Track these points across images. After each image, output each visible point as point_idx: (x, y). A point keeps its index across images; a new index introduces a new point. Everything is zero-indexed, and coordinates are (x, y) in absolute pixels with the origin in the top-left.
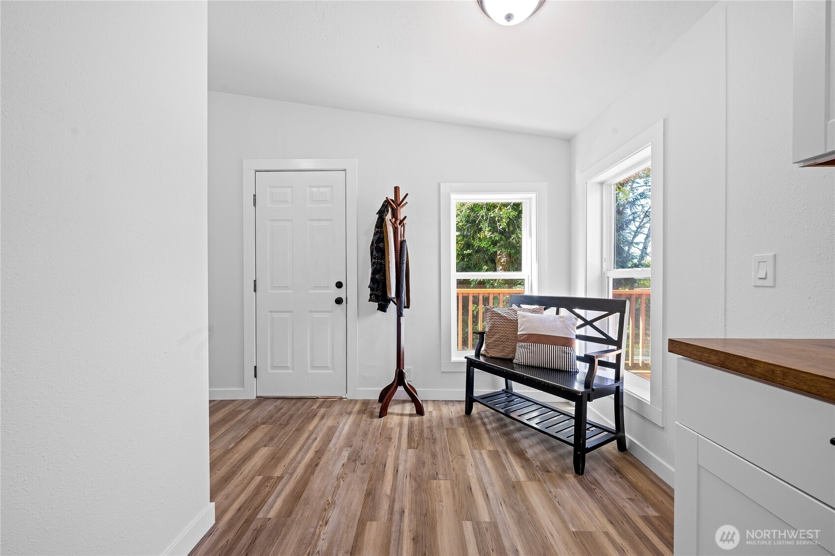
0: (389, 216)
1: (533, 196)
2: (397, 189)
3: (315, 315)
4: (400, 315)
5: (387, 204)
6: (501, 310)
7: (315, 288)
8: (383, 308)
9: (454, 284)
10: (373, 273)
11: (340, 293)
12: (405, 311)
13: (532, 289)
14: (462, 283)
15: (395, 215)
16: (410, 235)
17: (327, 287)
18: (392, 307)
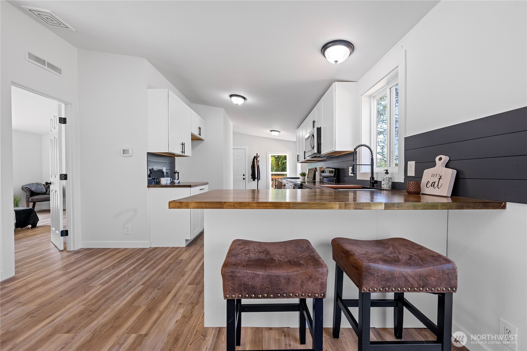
0: (255, 160)
1: (288, 154)
2: (257, 154)
3: (238, 182)
4: (258, 181)
5: (255, 157)
6: (280, 180)
7: (238, 176)
8: (254, 180)
9: (270, 175)
10: (252, 172)
11: (244, 177)
12: (259, 181)
13: (288, 176)
14: (272, 175)
15: (257, 159)
16: (260, 164)
17: (241, 176)
18: (256, 180)
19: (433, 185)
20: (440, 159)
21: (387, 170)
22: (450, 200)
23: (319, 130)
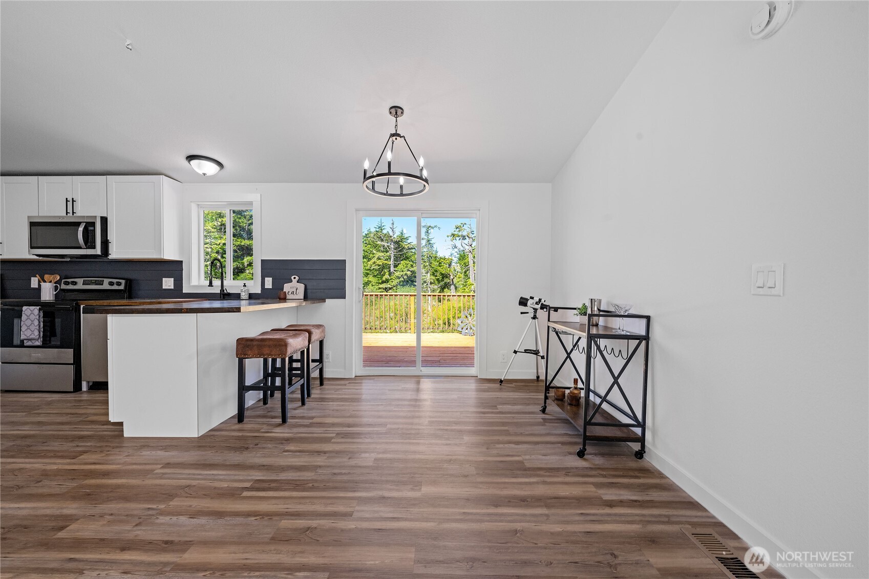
19: (293, 293)
20: (295, 278)
21: (245, 284)
22: (303, 300)
23: (104, 220)
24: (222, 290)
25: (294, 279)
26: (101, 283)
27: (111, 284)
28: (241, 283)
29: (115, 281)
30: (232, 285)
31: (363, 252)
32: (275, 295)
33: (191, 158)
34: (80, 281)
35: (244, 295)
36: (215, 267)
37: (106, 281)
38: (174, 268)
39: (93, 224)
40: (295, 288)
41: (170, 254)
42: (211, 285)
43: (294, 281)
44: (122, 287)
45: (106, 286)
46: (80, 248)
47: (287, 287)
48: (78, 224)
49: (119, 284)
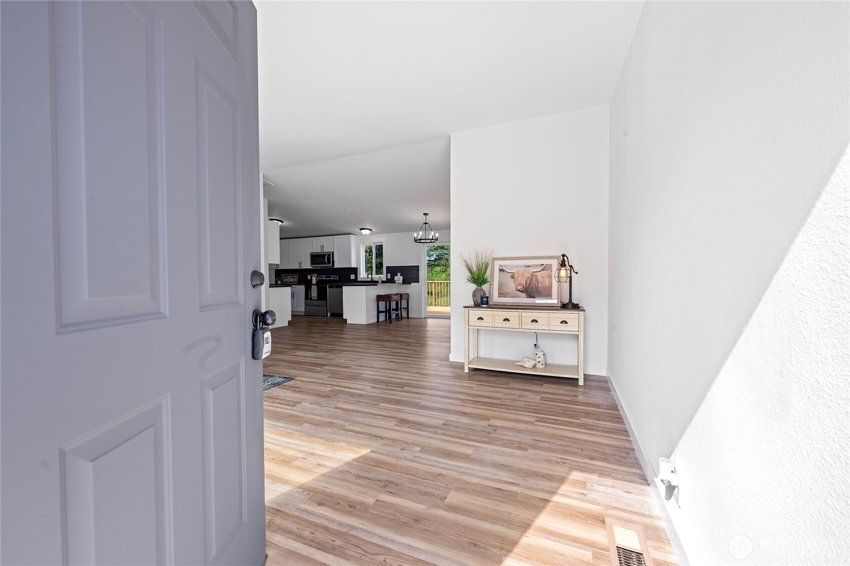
19: (398, 280)
21: (380, 276)
22: (402, 283)
23: (333, 253)
24: (372, 279)
25: (399, 274)
26: (330, 277)
27: (326, 277)
28: (378, 276)
29: (335, 276)
30: (376, 277)
31: (427, 262)
32: (391, 281)
33: (361, 229)
34: (324, 276)
35: (380, 282)
36: (369, 269)
37: (332, 276)
38: (355, 271)
39: (330, 255)
40: (399, 278)
41: (353, 265)
42: (368, 277)
43: (399, 275)
44: (337, 279)
45: (332, 278)
46: (326, 264)
47: (396, 278)
48: (325, 255)
49: (336, 277)
